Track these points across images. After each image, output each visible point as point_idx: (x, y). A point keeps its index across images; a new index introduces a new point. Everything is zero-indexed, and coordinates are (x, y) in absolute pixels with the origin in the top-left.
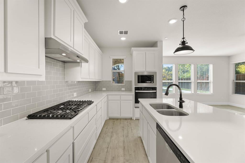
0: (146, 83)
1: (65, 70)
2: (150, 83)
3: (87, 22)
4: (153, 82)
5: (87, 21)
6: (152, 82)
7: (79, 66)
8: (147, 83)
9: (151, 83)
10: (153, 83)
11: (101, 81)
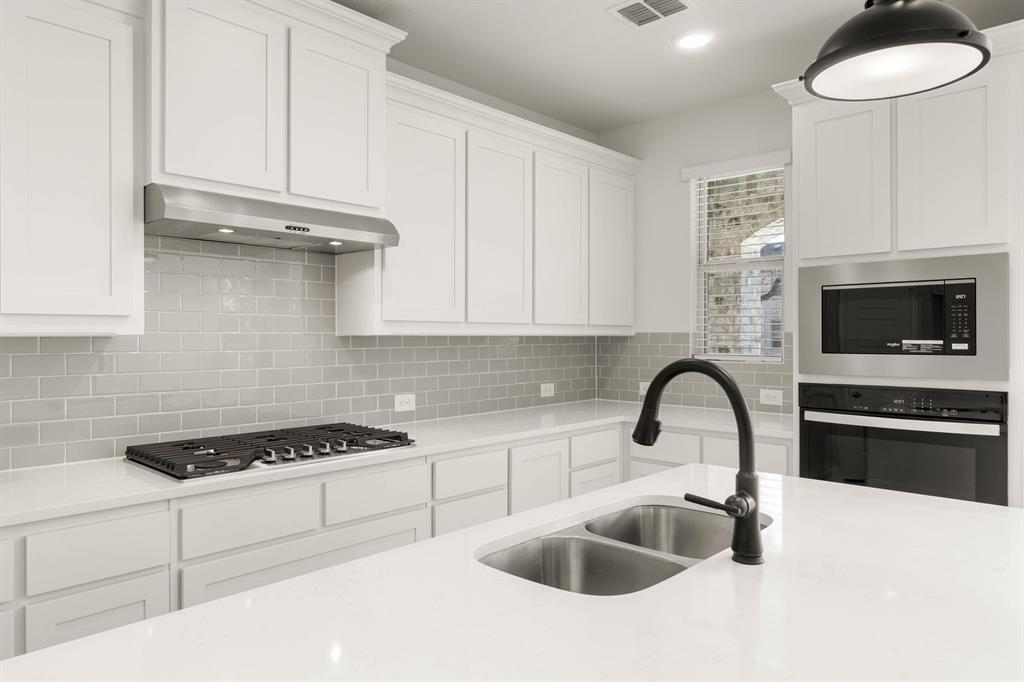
0: (899, 351)
1: (334, 285)
2: (935, 353)
3: (404, 38)
4: (965, 346)
5: (400, 35)
6: (955, 346)
7: (372, 264)
8: (907, 352)
9: (946, 350)
10: (972, 351)
11: (631, 333)
